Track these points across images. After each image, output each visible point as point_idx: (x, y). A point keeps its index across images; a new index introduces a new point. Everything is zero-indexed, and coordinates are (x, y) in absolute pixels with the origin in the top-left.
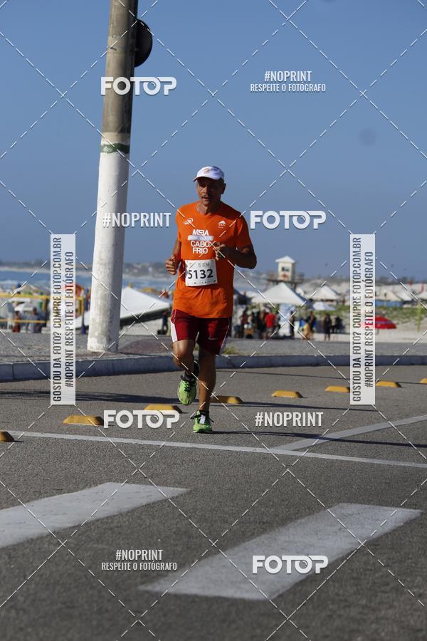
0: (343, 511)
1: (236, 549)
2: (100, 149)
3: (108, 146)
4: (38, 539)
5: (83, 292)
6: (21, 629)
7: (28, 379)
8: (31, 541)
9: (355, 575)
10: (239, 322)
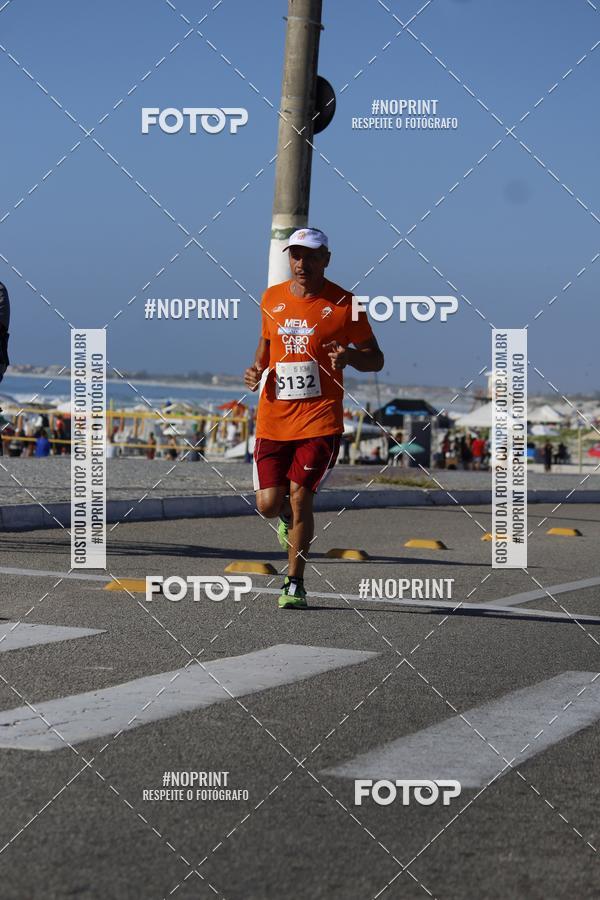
0: (572, 681)
1: (440, 726)
2: (270, 235)
3: (281, 231)
4: (195, 712)
5: (247, 412)
6: (176, 821)
7: (182, 517)
8: (187, 714)
9: (586, 758)
10: (439, 450)
